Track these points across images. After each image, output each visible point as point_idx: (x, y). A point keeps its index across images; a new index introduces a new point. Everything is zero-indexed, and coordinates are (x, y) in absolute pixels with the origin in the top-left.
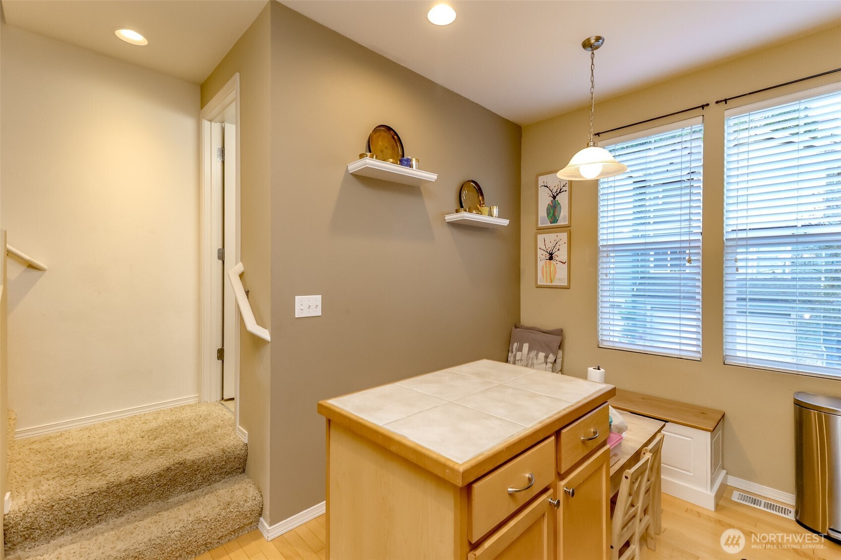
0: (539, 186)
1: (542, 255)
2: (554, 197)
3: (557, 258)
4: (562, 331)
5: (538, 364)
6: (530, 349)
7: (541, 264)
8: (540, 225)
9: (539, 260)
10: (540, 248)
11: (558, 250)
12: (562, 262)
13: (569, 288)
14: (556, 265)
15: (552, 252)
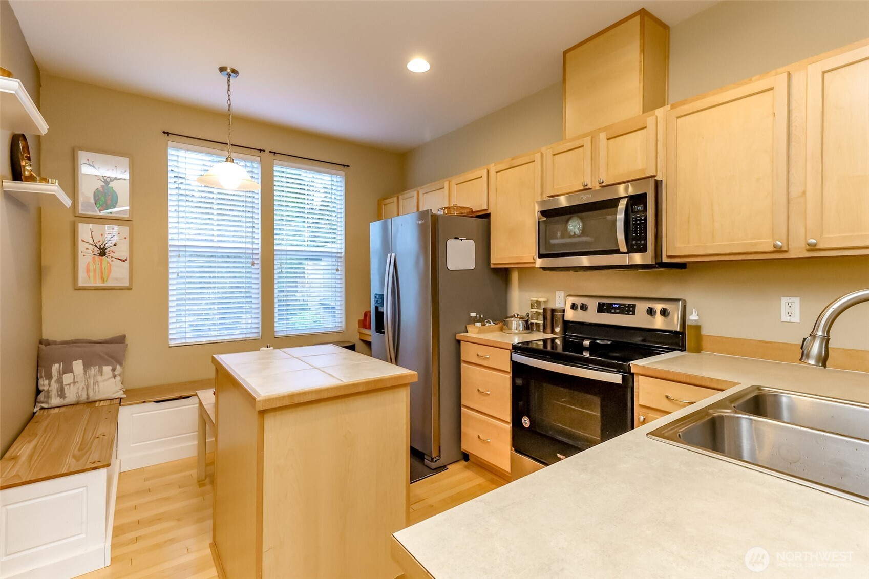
0: (79, 163)
1: (87, 250)
2: (107, 183)
3: (112, 254)
4: (125, 337)
5: (104, 381)
6: (87, 366)
7: (84, 261)
8: (81, 212)
9: (80, 256)
10: (83, 241)
11: (115, 245)
12: (120, 259)
13: (131, 289)
14: (110, 262)
15: (104, 247)
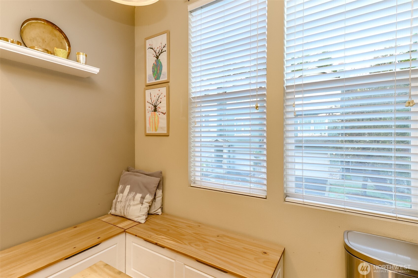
0: (147, 48)
1: (149, 107)
2: (157, 57)
3: (159, 110)
4: (161, 173)
5: (134, 205)
6: (130, 191)
7: (148, 115)
8: (148, 82)
9: (147, 111)
10: (148, 102)
11: (160, 103)
12: (163, 113)
13: (168, 136)
14: (159, 115)
15: (156, 105)
